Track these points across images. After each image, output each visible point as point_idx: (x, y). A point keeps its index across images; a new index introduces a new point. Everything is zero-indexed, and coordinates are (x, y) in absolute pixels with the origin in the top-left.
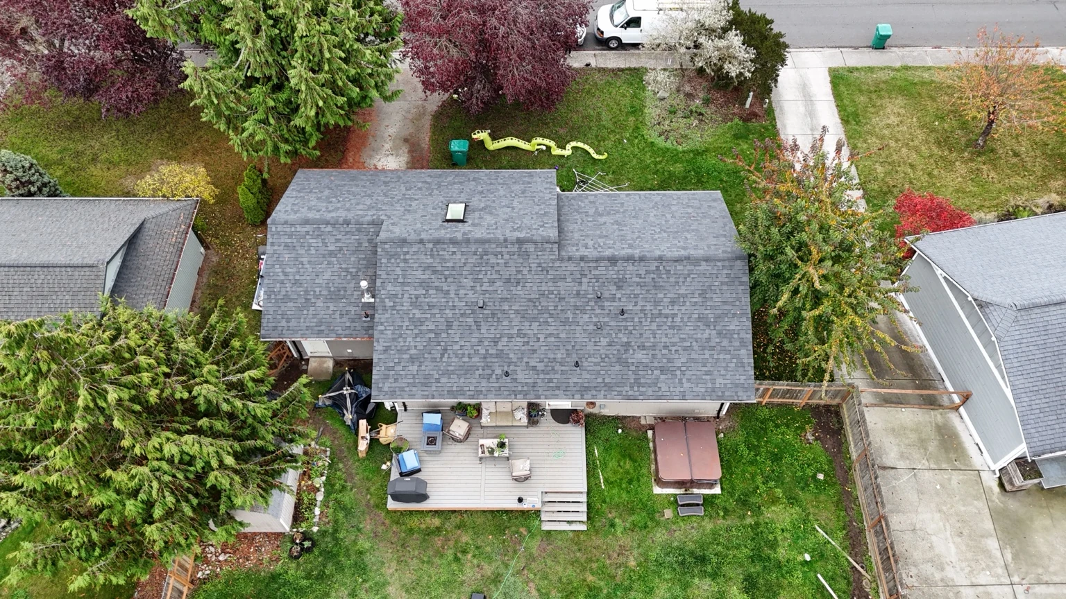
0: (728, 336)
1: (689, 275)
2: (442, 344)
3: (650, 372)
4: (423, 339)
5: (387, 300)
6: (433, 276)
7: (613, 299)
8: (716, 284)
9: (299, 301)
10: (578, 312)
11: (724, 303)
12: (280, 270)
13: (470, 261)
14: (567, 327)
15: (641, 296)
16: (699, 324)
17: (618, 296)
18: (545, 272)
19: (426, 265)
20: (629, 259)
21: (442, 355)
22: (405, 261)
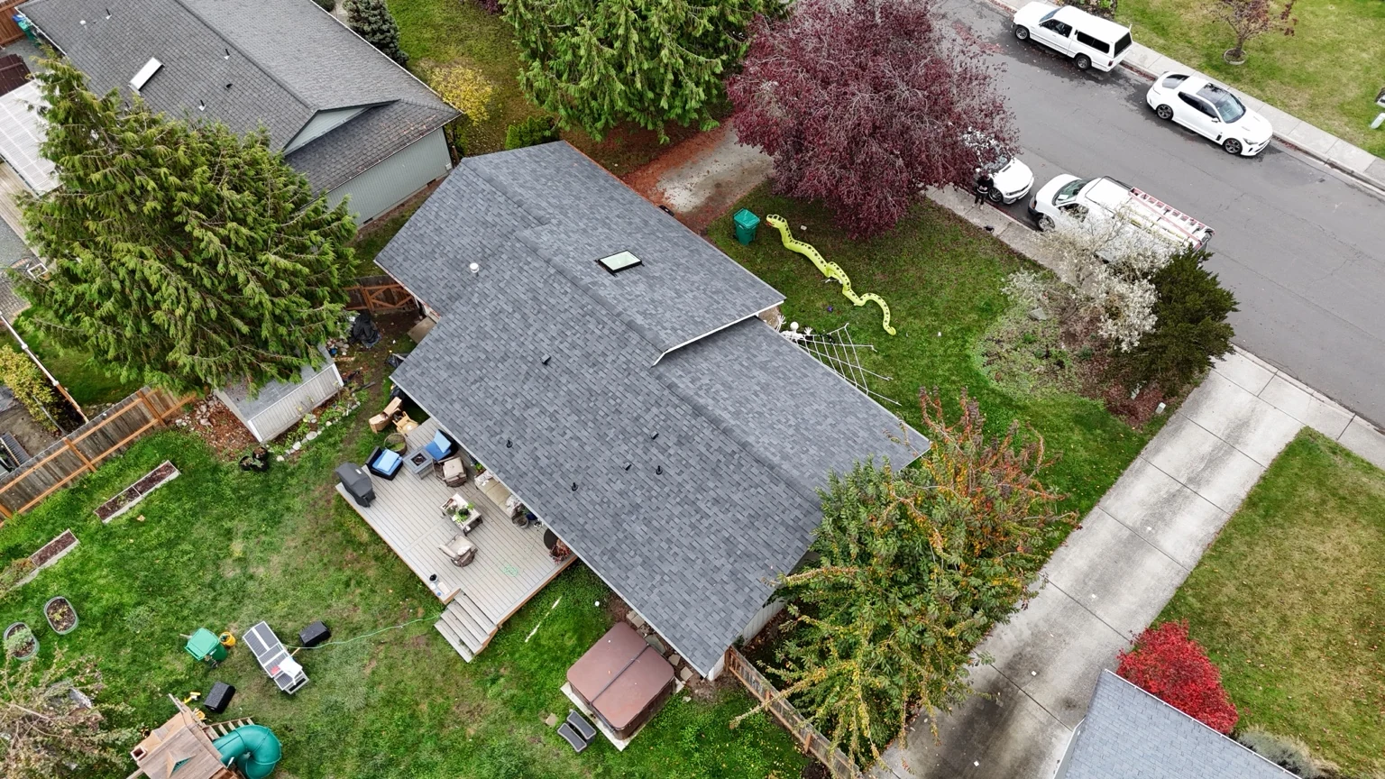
0: (740, 583)
1: (757, 486)
2: (484, 371)
3: (632, 553)
4: (473, 355)
5: (476, 295)
6: (530, 302)
7: (664, 450)
8: (777, 518)
9: (427, 248)
10: (621, 436)
11: (768, 545)
12: (435, 209)
13: (572, 311)
14: (598, 444)
15: (692, 469)
16: (722, 545)
17: (671, 451)
18: (626, 373)
19: (533, 287)
20: (715, 422)
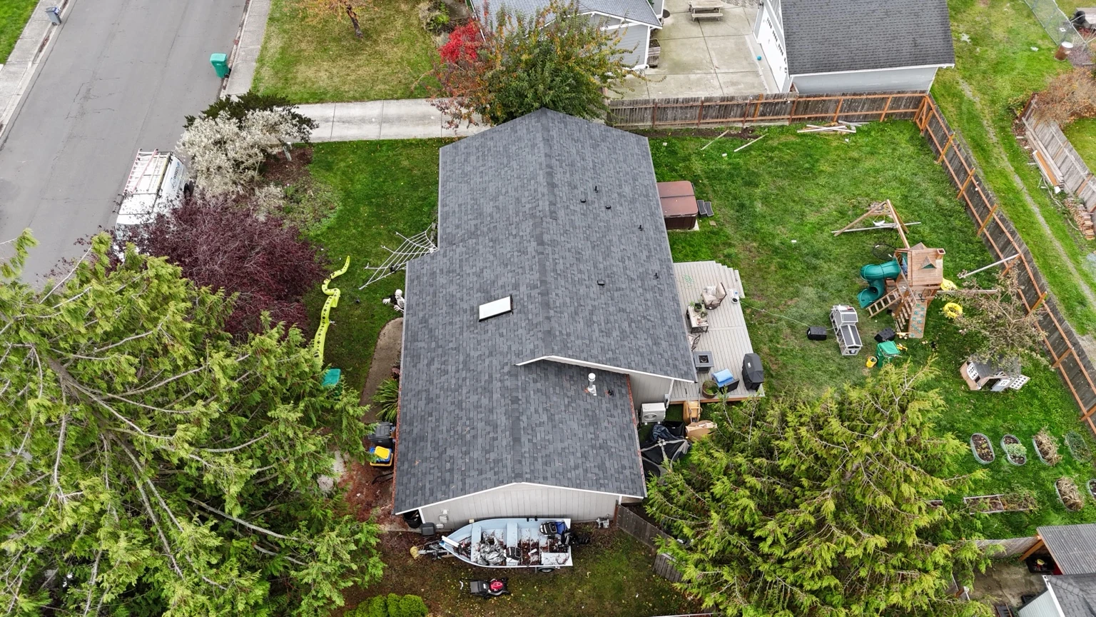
0: (604, 137)
1: (561, 144)
2: (639, 318)
4: (638, 332)
7: (585, 193)
8: (566, 131)
9: (603, 455)
10: (599, 219)
11: (580, 131)
12: (573, 472)
13: (563, 284)
14: (612, 228)
15: (581, 176)
16: (598, 150)
17: (582, 190)
18: (568, 232)
21: (649, 320)
22: (568, 335)
